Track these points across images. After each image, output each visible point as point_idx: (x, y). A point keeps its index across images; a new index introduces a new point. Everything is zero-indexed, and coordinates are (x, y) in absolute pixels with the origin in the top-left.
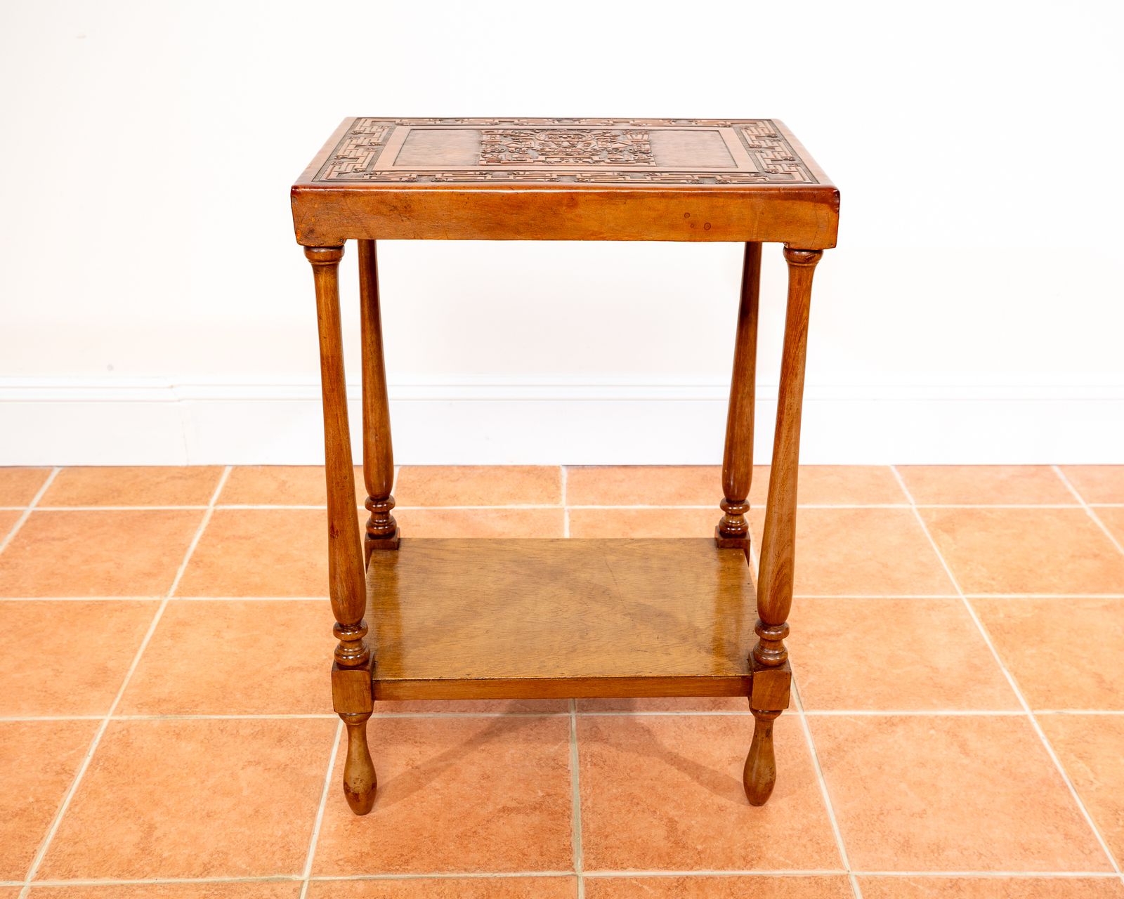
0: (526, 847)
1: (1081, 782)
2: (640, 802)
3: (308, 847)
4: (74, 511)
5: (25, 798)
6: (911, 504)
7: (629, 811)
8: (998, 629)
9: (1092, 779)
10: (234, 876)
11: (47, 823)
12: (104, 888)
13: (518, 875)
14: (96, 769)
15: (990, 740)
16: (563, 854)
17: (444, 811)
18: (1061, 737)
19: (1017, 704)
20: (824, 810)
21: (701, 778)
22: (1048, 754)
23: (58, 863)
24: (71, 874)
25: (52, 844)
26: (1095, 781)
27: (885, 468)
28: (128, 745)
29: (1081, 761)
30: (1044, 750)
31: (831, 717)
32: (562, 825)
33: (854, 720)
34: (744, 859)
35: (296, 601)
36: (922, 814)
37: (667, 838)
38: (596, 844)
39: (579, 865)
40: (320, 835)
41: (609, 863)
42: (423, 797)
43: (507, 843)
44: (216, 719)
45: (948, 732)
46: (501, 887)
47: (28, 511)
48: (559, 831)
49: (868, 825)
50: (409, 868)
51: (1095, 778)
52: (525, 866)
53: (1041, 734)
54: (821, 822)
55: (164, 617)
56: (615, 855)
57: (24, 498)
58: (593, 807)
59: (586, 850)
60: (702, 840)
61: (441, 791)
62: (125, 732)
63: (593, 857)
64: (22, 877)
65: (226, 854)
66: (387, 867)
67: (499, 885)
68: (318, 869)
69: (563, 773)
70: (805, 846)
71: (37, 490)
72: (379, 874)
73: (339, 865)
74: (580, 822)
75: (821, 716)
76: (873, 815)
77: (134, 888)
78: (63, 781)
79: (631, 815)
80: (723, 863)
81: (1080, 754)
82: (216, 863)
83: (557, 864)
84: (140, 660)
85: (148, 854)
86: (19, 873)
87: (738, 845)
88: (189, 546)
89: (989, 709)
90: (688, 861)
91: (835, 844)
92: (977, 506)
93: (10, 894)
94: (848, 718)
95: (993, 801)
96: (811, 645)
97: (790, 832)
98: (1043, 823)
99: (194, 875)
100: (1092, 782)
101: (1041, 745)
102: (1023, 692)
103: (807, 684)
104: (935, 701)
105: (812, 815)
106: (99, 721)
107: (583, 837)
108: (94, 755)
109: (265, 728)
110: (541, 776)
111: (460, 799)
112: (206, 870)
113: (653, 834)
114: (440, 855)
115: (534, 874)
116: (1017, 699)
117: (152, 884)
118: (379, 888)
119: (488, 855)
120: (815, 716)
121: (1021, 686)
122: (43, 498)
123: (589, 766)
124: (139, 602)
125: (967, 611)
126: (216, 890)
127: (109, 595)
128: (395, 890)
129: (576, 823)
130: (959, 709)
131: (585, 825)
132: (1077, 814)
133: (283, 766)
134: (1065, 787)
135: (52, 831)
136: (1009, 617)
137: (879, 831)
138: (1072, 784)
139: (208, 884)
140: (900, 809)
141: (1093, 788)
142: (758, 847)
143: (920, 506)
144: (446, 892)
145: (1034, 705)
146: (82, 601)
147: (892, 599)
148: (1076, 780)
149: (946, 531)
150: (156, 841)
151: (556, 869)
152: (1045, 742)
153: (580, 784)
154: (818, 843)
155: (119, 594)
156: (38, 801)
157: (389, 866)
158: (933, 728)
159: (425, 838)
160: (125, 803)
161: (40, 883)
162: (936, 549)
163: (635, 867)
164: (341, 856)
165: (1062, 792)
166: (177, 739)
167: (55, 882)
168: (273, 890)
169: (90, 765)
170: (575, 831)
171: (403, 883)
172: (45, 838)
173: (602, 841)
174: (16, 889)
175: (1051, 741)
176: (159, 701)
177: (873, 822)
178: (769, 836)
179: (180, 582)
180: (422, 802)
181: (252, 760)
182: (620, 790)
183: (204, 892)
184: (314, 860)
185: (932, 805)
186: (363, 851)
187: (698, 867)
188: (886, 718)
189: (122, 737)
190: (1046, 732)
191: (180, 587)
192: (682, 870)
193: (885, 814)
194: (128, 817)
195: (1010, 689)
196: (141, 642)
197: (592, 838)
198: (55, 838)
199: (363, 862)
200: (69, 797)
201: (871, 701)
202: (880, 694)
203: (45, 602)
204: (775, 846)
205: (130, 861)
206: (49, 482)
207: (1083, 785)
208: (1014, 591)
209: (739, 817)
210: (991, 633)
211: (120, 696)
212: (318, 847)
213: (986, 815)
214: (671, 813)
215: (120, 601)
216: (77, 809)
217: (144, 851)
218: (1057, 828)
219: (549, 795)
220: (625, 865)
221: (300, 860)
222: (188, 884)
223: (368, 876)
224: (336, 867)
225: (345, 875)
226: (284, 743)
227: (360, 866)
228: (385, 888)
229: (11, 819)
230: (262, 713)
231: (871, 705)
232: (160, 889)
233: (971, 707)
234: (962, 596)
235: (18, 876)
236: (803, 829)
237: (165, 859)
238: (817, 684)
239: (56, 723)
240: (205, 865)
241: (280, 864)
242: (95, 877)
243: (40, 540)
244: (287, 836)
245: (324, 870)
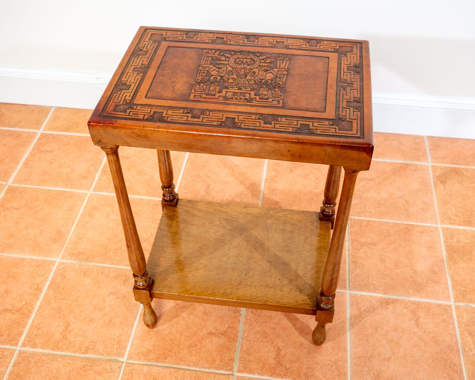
0: (215, 356)
1: (466, 349)
2: (268, 337)
3: (128, 343)
4: (58, 135)
5: (22, 302)
6: (429, 163)
7: (262, 341)
8: (451, 249)
9: (472, 349)
10: (97, 355)
11: (29, 317)
12: (47, 355)
13: (210, 371)
14: (51, 289)
15: (430, 318)
16: (230, 362)
17: (185, 331)
18: (464, 321)
19: (448, 298)
20: (346, 351)
21: (296, 326)
22: (455, 330)
23: (31, 339)
24: (35, 346)
25: (29, 328)
26: (473, 350)
27: (422, 138)
28: (64, 277)
29: (469, 337)
30: (454, 328)
31: (361, 295)
32: (232, 346)
33: (371, 299)
34: (306, 375)
35: (142, 199)
36: (389, 360)
37: (275, 359)
38: (245, 359)
39: (235, 369)
40: (133, 338)
41: (248, 370)
42: (178, 322)
43: (208, 352)
44: (101, 266)
45: (412, 311)
46: (201, 377)
47: (40, 132)
48: (231, 348)
49: (363, 363)
50: (166, 361)
51: (474, 348)
52: (213, 366)
53: (455, 317)
54: (343, 358)
55: (87, 203)
56: (251, 366)
57: (38, 125)
58: (247, 337)
59: (240, 361)
60: (290, 362)
61: (186, 320)
62: (64, 270)
63: (242, 365)
64: (16, 345)
65: (95, 343)
66: (157, 359)
67: (200, 376)
68: (130, 357)
69: (238, 315)
70: (333, 371)
71: (44, 121)
72: (154, 363)
73: (139, 356)
74: (240, 345)
75: (357, 295)
76: (367, 357)
77: (58, 357)
78: (37, 294)
79: (262, 344)
80: (296, 376)
81: (471, 332)
82: (91, 347)
83: (227, 368)
84: (75, 228)
85: (65, 339)
86: (15, 342)
87: (305, 367)
88: (102, 161)
89: (435, 299)
90: (282, 373)
91: (347, 372)
92: (461, 167)
93: (11, 353)
94: (369, 297)
95: (423, 356)
96: (362, 250)
97: (328, 362)
98: (443, 372)
99: (82, 353)
100: (472, 350)
101: (454, 324)
102: (453, 290)
103: (354, 274)
104: (411, 292)
105: (340, 353)
106: (55, 262)
107: (240, 353)
108: (51, 281)
109: (120, 274)
110: (228, 316)
111: (193, 325)
112: (86, 352)
113: (269, 356)
114: (180, 356)
115: (216, 371)
116: (449, 295)
117: (65, 356)
118: (153, 371)
119: (199, 358)
120: (354, 294)
121: (453, 286)
122: (46, 126)
123: (249, 313)
124: (78, 193)
125: (439, 235)
126: (89, 363)
127: (66, 188)
128: (159, 373)
129: (238, 345)
130: (421, 297)
131: (242, 347)
132: (460, 368)
133: (124, 297)
134: (458, 351)
135: (30, 321)
136: (459, 242)
137: (368, 367)
138: (462, 349)
139: (86, 358)
140: (380, 355)
141: (471, 354)
142: (313, 369)
143: (433, 164)
144: (179, 377)
145: (457, 299)
146: (56, 190)
147: (406, 224)
148: (464, 348)
149: (442, 182)
150: (69, 332)
151: (226, 370)
152: (456, 323)
153: (244, 323)
154: (339, 370)
155: (71, 188)
156: (26, 304)
157: (158, 359)
158: (406, 308)
159: (175, 345)
160: (60, 310)
161: (23, 349)
162: (434, 193)
163: (259, 374)
164: (140, 351)
165: (456, 355)
166: (84, 276)
167: (28, 349)
168: (111, 366)
169: (49, 287)
170: (237, 349)
171: (162, 369)
172: (27, 325)
173: (248, 357)
174: (14, 351)
175: (459, 322)
176: (79, 253)
177: (366, 361)
178: (319, 364)
179: (96, 183)
180: (177, 325)
181: (112, 291)
182: (260, 328)
183: (84, 363)
184: (129, 351)
185: (395, 354)
186: (149, 349)
187: (285, 377)
188: (386, 299)
189: (62, 272)
190: (458, 316)
191: (96, 186)
192: (278, 378)
193: (372, 357)
194: (60, 318)
195: (447, 288)
196: (76, 217)
197: (244, 354)
198: (31, 325)
199: (148, 355)
200: (39, 303)
201: (381, 289)
202: (386, 284)
203: (40, 189)
204: (320, 370)
205: (58, 342)
206: (49, 116)
207: (467, 351)
208: (465, 225)
209: (308, 350)
210: (448, 251)
211: (64, 248)
212: (132, 345)
213: (418, 364)
214: (279, 345)
215: (71, 192)
216: (41, 311)
217: (64, 337)
218: (448, 375)
219: (230, 327)
220: (254, 372)
221: (124, 350)
222: (78, 357)
223: (149, 363)
224: (137, 357)
225: (140, 361)
226: (126, 283)
227: (147, 357)
228: (155, 371)
229: (15, 313)
230: (119, 265)
231: (381, 290)
232: (67, 359)
233: (426, 297)
234: (439, 226)
235: (15, 344)
236: (334, 361)
237: (71, 343)
238: (359, 275)
239: (38, 260)
240: (86, 348)
241: (115, 351)
242: (44, 349)
243: (42, 151)
244: (120, 336)
245: (132, 357)
